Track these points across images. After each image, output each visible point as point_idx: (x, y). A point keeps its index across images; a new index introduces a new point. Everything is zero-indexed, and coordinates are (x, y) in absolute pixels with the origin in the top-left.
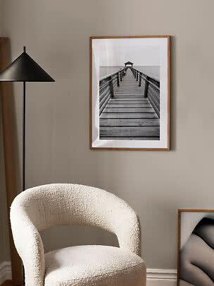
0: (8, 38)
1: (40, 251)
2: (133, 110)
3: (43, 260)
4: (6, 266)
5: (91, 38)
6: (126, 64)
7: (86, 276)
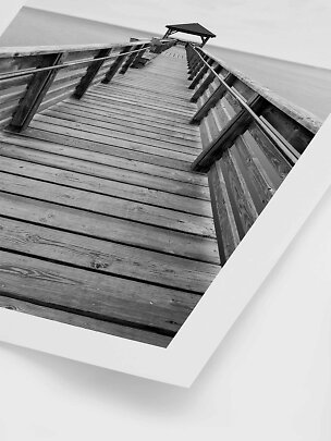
2: (94, 202)
6: (172, 28)
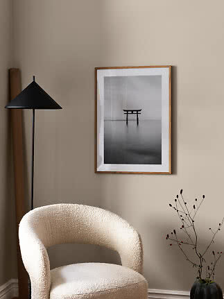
0: (18, 69)
1: (46, 266)
3: (49, 274)
4: (13, 283)
5: (96, 69)
7: (90, 291)
